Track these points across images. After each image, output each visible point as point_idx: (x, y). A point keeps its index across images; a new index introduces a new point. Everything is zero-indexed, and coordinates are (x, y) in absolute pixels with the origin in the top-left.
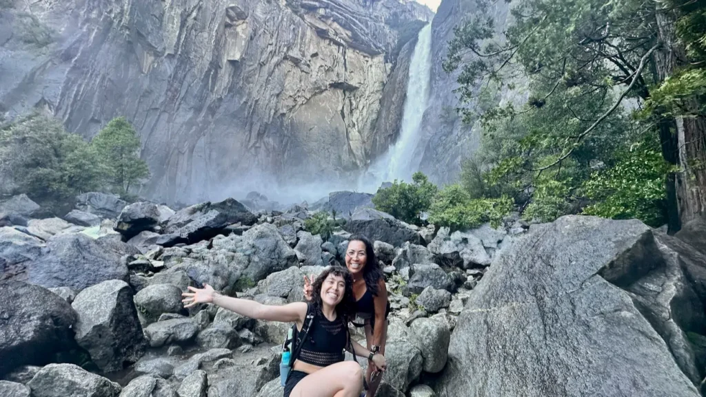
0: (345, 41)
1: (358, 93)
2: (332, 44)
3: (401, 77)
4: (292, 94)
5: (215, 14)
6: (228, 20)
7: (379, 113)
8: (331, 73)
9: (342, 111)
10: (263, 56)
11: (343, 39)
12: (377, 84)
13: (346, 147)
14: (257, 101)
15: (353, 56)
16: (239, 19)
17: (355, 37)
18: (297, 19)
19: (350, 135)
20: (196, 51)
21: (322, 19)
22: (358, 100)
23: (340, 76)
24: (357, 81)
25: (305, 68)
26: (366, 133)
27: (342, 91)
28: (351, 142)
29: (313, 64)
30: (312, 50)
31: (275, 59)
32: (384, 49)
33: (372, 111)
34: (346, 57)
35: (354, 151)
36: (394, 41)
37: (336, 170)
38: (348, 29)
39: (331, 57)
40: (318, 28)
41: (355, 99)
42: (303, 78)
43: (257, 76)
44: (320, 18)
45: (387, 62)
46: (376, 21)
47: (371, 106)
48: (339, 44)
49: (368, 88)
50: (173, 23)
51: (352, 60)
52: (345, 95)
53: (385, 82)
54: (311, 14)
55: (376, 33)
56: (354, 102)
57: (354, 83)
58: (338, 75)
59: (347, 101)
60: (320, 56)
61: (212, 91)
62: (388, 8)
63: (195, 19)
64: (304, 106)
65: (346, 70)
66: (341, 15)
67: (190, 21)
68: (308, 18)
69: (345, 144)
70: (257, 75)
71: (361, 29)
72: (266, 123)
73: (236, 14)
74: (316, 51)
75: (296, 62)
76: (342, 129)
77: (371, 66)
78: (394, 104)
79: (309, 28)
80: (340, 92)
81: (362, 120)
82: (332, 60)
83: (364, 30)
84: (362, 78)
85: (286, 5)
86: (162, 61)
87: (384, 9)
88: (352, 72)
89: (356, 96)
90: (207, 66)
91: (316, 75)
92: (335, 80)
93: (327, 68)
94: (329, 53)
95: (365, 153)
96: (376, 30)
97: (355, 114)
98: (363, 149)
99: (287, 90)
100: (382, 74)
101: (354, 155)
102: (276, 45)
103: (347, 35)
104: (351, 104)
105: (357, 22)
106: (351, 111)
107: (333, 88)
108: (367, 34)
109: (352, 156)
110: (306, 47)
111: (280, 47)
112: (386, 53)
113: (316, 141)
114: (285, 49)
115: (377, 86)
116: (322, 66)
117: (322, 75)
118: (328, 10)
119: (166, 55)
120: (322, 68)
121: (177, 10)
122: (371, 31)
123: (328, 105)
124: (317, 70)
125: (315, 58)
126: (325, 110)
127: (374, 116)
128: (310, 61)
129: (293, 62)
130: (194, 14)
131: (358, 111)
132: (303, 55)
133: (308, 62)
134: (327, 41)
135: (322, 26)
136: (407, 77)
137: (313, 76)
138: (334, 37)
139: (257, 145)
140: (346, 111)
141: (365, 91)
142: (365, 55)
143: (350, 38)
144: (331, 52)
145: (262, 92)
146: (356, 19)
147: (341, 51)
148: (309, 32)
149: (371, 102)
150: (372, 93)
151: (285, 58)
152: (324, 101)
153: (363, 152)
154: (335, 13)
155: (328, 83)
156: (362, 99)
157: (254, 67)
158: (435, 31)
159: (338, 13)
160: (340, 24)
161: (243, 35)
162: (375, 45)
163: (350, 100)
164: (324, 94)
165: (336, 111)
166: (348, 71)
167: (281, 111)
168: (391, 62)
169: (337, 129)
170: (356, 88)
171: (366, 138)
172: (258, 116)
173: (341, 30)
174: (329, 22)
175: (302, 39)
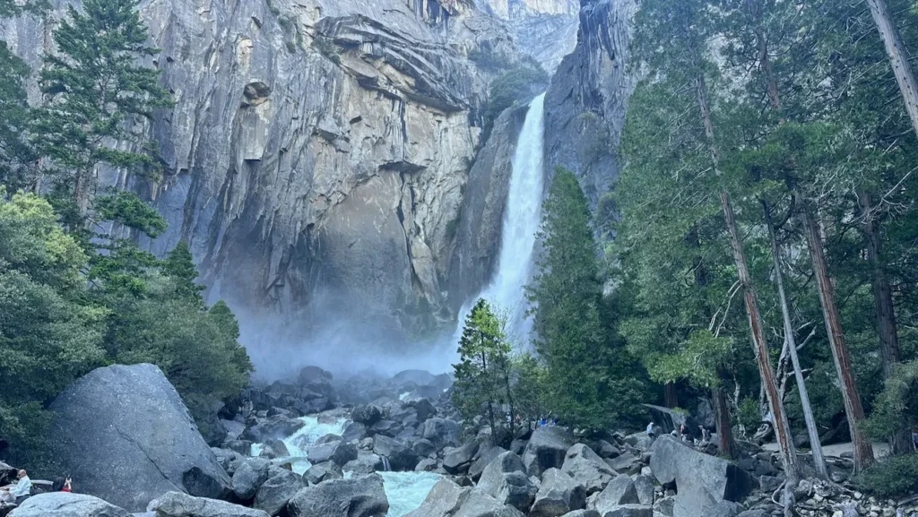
0: (403, 91)
1: (425, 176)
2: (382, 97)
3: (499, 166)
4: (324, 192)
5: (230, 95)
6: (245, 100)
7: (461, 211)
8: (382, 146)
9: (399, 209)
10: (285, 139)
11: (401, 91)
12: (456, 161)
13: (407, 272)
14: (277, 212)
15: (416, 115)
16: (259, 96)
17: (421, 85)
18: (330, 66)
19: (413, 248)
20: (209, 157)
21: (367, 59)
22: (425, 187)
23: (396, 151)
24: (424, 156)
25: (341, 143)
26: (438, 244)
27: (398, 174)
28: (414, 262)
29: (354, 136)
30: (352, 112)
31: (301, 140)
32: (467, 103)
33: (449, 204)
34: (405, 118)
35: (421, 277)
36: (484, 92)
37: (394, 314)
38: (408, 75)
39: (382, 120)
40: (361, 75)
41: (420, 187)
42: (339, 162)
43: (275, 171)
44: (363, 58)
45: (473, 125)
46: (453, 55)
47: (447, 197)
48: (393, 98)
49: (442, 167)
50: (185, 125)
51: (414, 123)
52: (403, 182)
53: (470, 159)
54: (349, 52)
55: (455, 77)
56: (418, 192)
57: (417, 161)
58: (393, 149)
59: (407, 191)
60: (365, 120)
61: (227, 211)
62: (473, 31)
63: (208, 109)
64: (339, 206)
65: (405, 139)
66: (397, 51)
67: (203, 114)
68: (345, 61)
69: (406, 266)
70: (277, 168)
71: (430, 72)
72: (291, 246)
73: (257, 90)
74: (357, 114)
75: (330, 138)
76: (400, 240)
77: (446, 130)
78: (488, 208)
79: (347, 77)
80: (395, 176)
81: (432, 221)
82: (384, 126)
83: (434, 74)
84: (431, 151)
85: (312, 44)
86: (174, 182)
87: (466, 33)
88: (416, 143)
89: (422, 180)
90: (224, 176)
91: (359, 153)
92: (388, 159)
93: (375, 140)
94: (378, 114)
95: (438, 278)
96: (455, 71)
97: (419, 212)
98: (435, 274)
99: (317, 186)
100: (464, 143)
101: (420, 283)
102: (303, 119)
103: (407, 82)
104: (413, 195)
105: (423, 60)
106: (414, 208)
107: (383, 172)
108: (440, 80)
109: (416, 285)
110: (344, 110)
111: (307, 119)
112: (471, 109)
113: (361, 266)
114: (315, 120)
115: (457, 165)
116: (367, 138)
117: (367, 152)
118: (377, 46)
119: (178, 171)
120: (368, 141)
121: (190, 104)
122: (446, 75)
123: (376, 202)
124: (360, 145)
125: (355, 124)
126: (372, 209)
127: (452, 214)
128: (349, 132)
129: (324, 138)
130: (208, 104)
131: (425, 206)
132: (339, 124)
133: (347, 135)
134: (375, 94)
135: (367, 71)
136: (508, 168)
137: (355, 157)
138: (387, 88)
139: (279, 283)
140: (406, 208)
141: (436, 171)
142: (436, 112)
143: (411, 87)
144: (381, 110)
145: (284, 197)
146: (422, 54)
147: (397, 108)
148: (347, 85)
149: (446, 190)
150: (448, 175)
151: (315, 134)
152: (370, 196)
153: (436, 279)
154: (387, 50)
155: (377, 165)
156: (431, 184)
157: (273, 159)
158: (549, 114)
159: (393, 49)
160: (397, 69)
161: (265, 120)
162: (453, 98)
163: (411, 188)
164: (370, 183)
165: (390, 210)
166: (409, 141)
167: (309, 222)
168: (480, 125)
169: (392, 241)
170: (422, 168)
171: (438, 251)
172: (280, 236)
173: (398, 76)
174: (379, 63)
175: (337, 97)
